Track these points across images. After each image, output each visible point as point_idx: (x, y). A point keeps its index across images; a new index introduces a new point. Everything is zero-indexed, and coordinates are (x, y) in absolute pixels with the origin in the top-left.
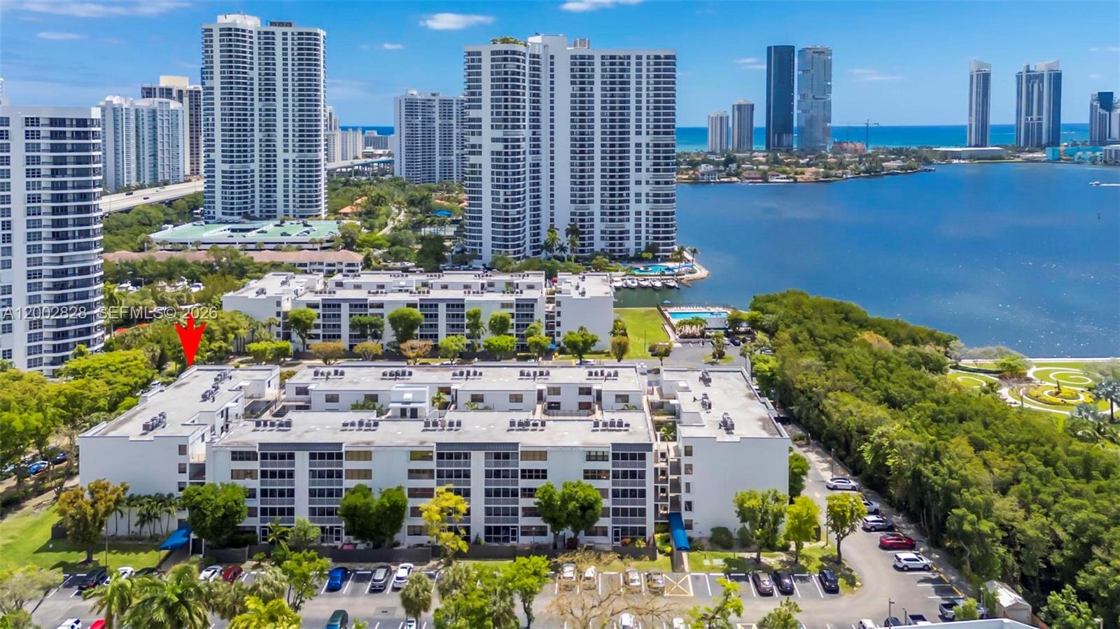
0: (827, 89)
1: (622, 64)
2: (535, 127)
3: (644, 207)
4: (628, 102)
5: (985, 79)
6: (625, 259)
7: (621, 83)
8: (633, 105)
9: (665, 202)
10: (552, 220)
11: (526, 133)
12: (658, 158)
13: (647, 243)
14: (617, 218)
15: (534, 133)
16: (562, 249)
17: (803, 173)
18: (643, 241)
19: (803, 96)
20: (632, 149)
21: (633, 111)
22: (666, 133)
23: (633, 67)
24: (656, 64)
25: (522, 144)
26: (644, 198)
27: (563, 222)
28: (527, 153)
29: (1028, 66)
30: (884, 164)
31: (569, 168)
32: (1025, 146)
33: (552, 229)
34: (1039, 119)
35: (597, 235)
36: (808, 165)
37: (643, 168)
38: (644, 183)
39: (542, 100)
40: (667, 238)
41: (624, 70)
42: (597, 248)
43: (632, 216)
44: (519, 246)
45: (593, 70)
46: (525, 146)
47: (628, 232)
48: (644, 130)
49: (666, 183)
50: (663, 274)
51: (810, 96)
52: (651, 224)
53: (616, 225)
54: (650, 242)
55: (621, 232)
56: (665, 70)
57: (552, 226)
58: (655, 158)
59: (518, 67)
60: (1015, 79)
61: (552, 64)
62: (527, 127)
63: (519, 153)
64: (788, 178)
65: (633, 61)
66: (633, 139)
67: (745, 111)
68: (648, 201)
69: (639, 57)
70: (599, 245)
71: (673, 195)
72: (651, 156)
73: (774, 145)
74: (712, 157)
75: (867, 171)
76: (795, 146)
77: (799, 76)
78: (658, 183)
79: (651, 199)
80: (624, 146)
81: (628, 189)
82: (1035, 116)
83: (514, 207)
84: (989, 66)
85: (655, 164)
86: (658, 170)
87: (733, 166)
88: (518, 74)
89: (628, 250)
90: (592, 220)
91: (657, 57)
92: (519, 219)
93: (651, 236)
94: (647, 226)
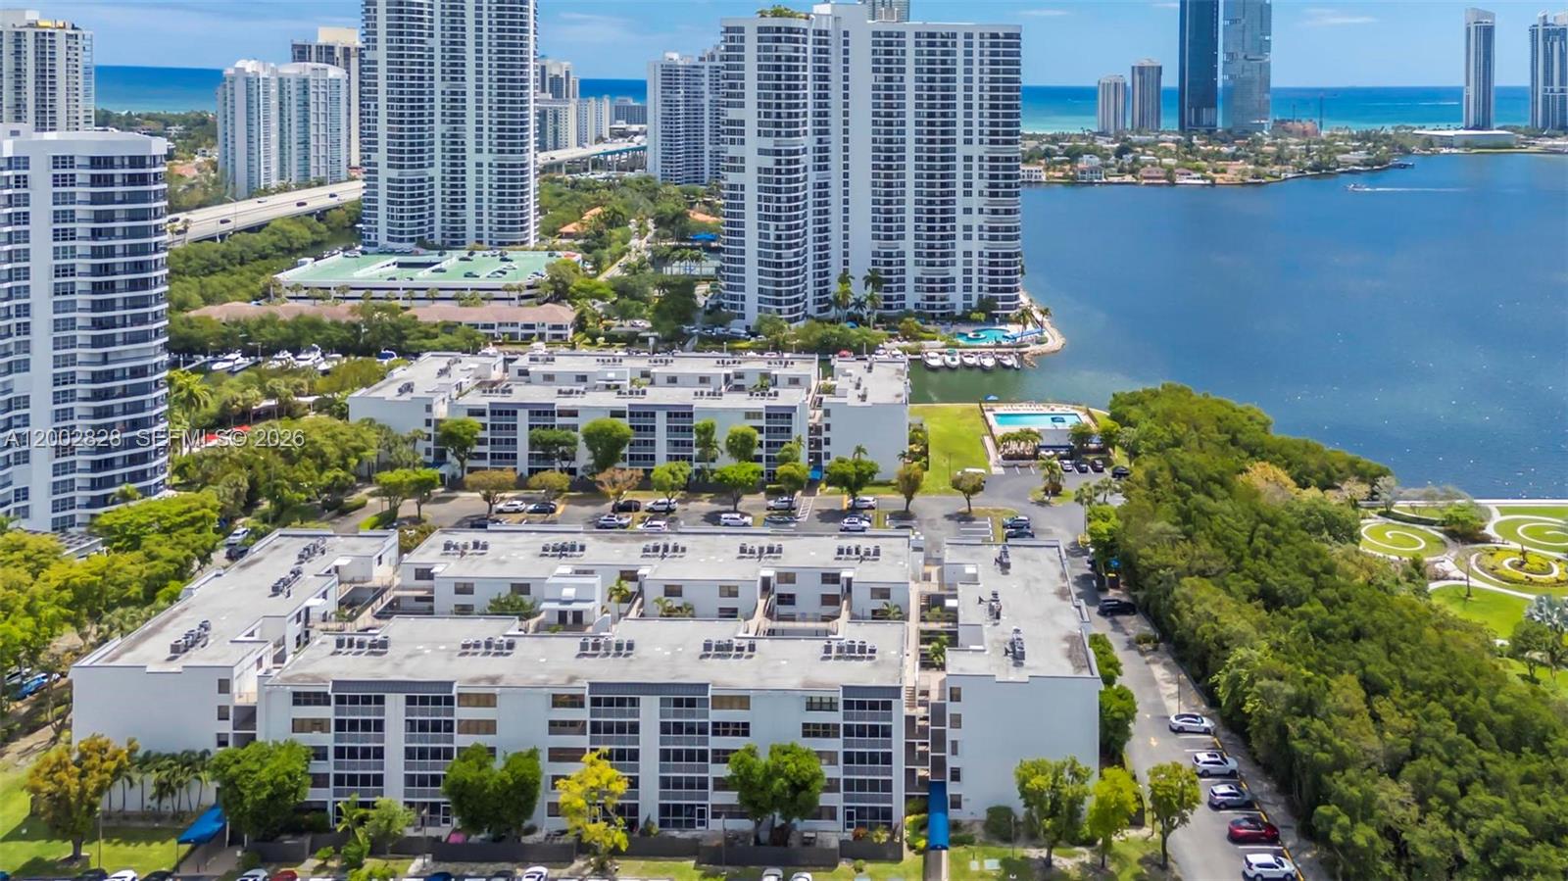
0: (1266, 46)
1: (944, 44)
2: (822, 132)
3: (976, 245)
4: (954, 97)
5: (1487, 33)
6: (948, 318)
7: (944, 71)
8: (960, 102)
9: (1005, 238)
10: (846, 263)
11: (808, 141)
12: (996, 177)
13: (980, 296)
14: (938, 260)
15: (820, 141)
16: (859, 304)
17: (1224, 171)
18: (975, 293)
19: (1231, 56)
20: (960, 163)
21: (960, 110)
22: (1007, 142)
23: (960, 49)
24: (993, 45)
25: (801, 157)
26: (975, 233)
27: (860, 267)
28: (810, 169)
29: (1545, 17)
30: (1340, 157)
31: (870, 189)
32: (1544, 129)
33: (844, 279)
34: (1562, 91)
35: (910, 284)
36: (1234, 157)
37: (975, 191)
38: (975, 211)
39: (831, 94)
40: (1008, 290)
41: (947, 53)
42: (910, 305)
43: (960, 259)
44: (797, 301)
45: (903, 53)
46: (807, 160)
47: (953, 280)
48: (976, 137)
49: (1008, 212)
51: (1241, 57)
52: (986, 269)
53: (936, 272)
54: (985, 295)
55: (944, 281)
56: (1005, 54)
57: (846, 271)
58: (992, 177)
59: (796, 50)
60: (1527, 36)
61: (846, 43)
62: (810, 133)
63: (797, 171)
64: (1203, 178)
65: (961, 40)
66: (961, 150)
67: (1147, 75)
68: (981, 238)
69: (969, 36)
70: (912, 298)
71: (1016, 229)
72: (986, 173)
73: (1190, 123)
74: (1101, 142)
75: (1316, 168)
76: (1220, 124)
77: (1225, 27)
78: (995, 212)
79: (986, 235)
80: (948, 159)
81: (953, 220)
82: (1556, 87)
83: (789, 247)
84: (1492, 15)
85: (991, 186)
86: (996, 194)
87: (1128, 158)
88: (797, 59)
89: (953, 306)
90: (903, 263)
91: (994, 36)
92: (797, 263)
93: (986, 287)
94: (981, 271)
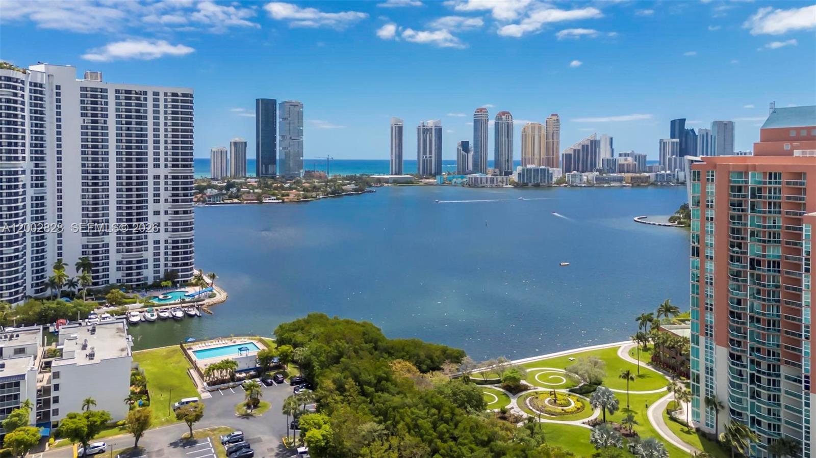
1: (138, 99)
2: (38, 157)
3: (162, 236)
4: (146, 136)
6: (143, 287)
7: (137, 117)
8: (150, 139)
9: (184, 230)
10: (60, 255)
11: (27, 165)
12: (177, 189)
13: (166, 271)
14: (134, 248)
15: (37, 165)
16: (72, 284)
18: (162, 269)
20: (151, 181)
21: (150, 145)
22: (184, 166)
23: (150, 103)
24: (173, 101)
25: (21, 177)
26: (162, 228)
27: (73, 254)
28: (28, 186)
31: (80, 201)
33: (59, 266)
35: (113, 266)
37: (162, 199)
38: (162, 213)
39: (46, 131)
40: (187, 264)
41: (141, 105)
42: (112, 280)
43: (151, 246)
44: (17, 286)
45: (106, 103)
46: (25, 179)
47: (146, 261)
48: (162, 163)
49: (185, 212)
50: (183, 302)
52: (170, 252)
53: (133, 257)
54: (169, 269)
55: (139, 262)
56: (182, 107)
57: (59, 261)
58: (174, 189)
59: (15, 95)
61: (58, 94)
62: (28, 159)
63: (16, 187)
65: (150, 97)
66: (151, 171)
68: (166, 230)
69: (156, 94)
70: (114, 275)
71: (191, 223)
72: (170, 187)
78: (176, 213)
79: (170, 228)
80: (142, 180)
81: (146, 219)
83: (10, 245)
85: (173, 195)
86: (177, 201)
88: (16, 102)
89: (146, 278)
90: (107, 251)
91: (174, 95)
92: (17, 257)
93: (170, 263)
94: (166, 253)
